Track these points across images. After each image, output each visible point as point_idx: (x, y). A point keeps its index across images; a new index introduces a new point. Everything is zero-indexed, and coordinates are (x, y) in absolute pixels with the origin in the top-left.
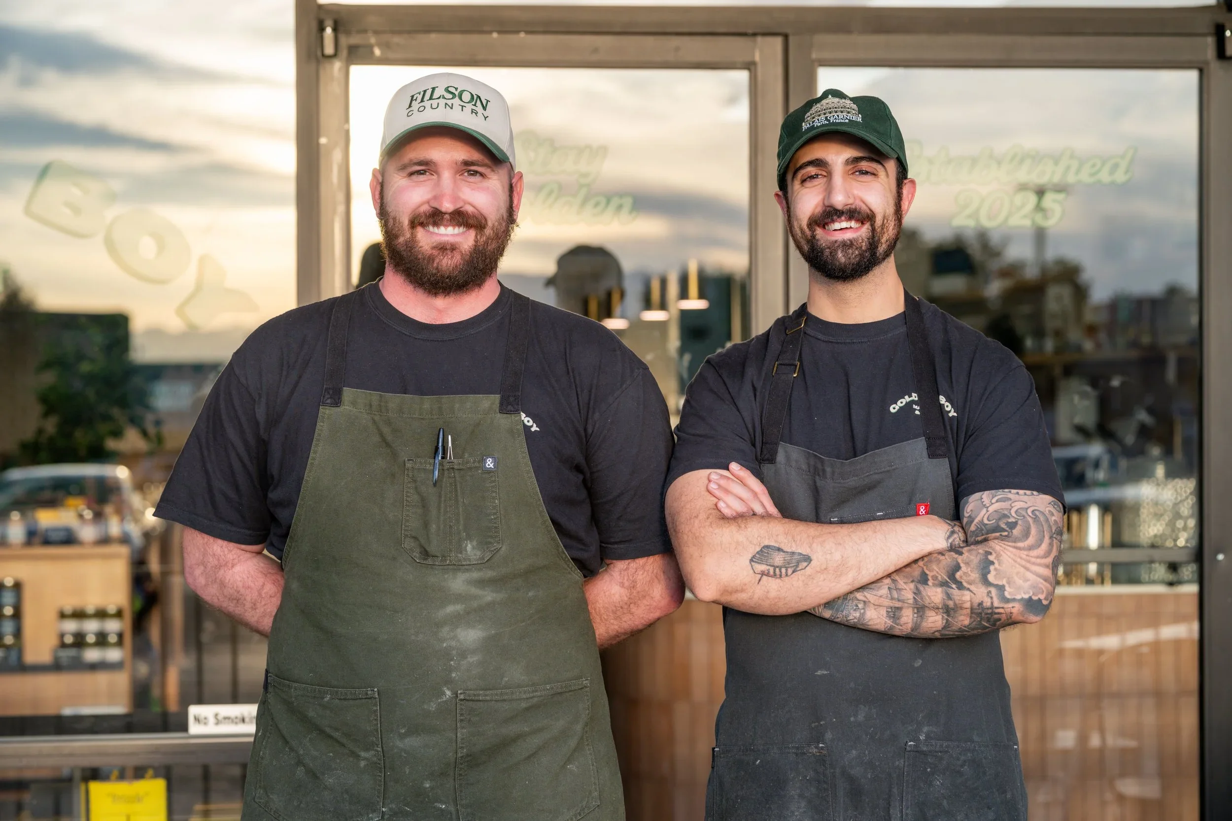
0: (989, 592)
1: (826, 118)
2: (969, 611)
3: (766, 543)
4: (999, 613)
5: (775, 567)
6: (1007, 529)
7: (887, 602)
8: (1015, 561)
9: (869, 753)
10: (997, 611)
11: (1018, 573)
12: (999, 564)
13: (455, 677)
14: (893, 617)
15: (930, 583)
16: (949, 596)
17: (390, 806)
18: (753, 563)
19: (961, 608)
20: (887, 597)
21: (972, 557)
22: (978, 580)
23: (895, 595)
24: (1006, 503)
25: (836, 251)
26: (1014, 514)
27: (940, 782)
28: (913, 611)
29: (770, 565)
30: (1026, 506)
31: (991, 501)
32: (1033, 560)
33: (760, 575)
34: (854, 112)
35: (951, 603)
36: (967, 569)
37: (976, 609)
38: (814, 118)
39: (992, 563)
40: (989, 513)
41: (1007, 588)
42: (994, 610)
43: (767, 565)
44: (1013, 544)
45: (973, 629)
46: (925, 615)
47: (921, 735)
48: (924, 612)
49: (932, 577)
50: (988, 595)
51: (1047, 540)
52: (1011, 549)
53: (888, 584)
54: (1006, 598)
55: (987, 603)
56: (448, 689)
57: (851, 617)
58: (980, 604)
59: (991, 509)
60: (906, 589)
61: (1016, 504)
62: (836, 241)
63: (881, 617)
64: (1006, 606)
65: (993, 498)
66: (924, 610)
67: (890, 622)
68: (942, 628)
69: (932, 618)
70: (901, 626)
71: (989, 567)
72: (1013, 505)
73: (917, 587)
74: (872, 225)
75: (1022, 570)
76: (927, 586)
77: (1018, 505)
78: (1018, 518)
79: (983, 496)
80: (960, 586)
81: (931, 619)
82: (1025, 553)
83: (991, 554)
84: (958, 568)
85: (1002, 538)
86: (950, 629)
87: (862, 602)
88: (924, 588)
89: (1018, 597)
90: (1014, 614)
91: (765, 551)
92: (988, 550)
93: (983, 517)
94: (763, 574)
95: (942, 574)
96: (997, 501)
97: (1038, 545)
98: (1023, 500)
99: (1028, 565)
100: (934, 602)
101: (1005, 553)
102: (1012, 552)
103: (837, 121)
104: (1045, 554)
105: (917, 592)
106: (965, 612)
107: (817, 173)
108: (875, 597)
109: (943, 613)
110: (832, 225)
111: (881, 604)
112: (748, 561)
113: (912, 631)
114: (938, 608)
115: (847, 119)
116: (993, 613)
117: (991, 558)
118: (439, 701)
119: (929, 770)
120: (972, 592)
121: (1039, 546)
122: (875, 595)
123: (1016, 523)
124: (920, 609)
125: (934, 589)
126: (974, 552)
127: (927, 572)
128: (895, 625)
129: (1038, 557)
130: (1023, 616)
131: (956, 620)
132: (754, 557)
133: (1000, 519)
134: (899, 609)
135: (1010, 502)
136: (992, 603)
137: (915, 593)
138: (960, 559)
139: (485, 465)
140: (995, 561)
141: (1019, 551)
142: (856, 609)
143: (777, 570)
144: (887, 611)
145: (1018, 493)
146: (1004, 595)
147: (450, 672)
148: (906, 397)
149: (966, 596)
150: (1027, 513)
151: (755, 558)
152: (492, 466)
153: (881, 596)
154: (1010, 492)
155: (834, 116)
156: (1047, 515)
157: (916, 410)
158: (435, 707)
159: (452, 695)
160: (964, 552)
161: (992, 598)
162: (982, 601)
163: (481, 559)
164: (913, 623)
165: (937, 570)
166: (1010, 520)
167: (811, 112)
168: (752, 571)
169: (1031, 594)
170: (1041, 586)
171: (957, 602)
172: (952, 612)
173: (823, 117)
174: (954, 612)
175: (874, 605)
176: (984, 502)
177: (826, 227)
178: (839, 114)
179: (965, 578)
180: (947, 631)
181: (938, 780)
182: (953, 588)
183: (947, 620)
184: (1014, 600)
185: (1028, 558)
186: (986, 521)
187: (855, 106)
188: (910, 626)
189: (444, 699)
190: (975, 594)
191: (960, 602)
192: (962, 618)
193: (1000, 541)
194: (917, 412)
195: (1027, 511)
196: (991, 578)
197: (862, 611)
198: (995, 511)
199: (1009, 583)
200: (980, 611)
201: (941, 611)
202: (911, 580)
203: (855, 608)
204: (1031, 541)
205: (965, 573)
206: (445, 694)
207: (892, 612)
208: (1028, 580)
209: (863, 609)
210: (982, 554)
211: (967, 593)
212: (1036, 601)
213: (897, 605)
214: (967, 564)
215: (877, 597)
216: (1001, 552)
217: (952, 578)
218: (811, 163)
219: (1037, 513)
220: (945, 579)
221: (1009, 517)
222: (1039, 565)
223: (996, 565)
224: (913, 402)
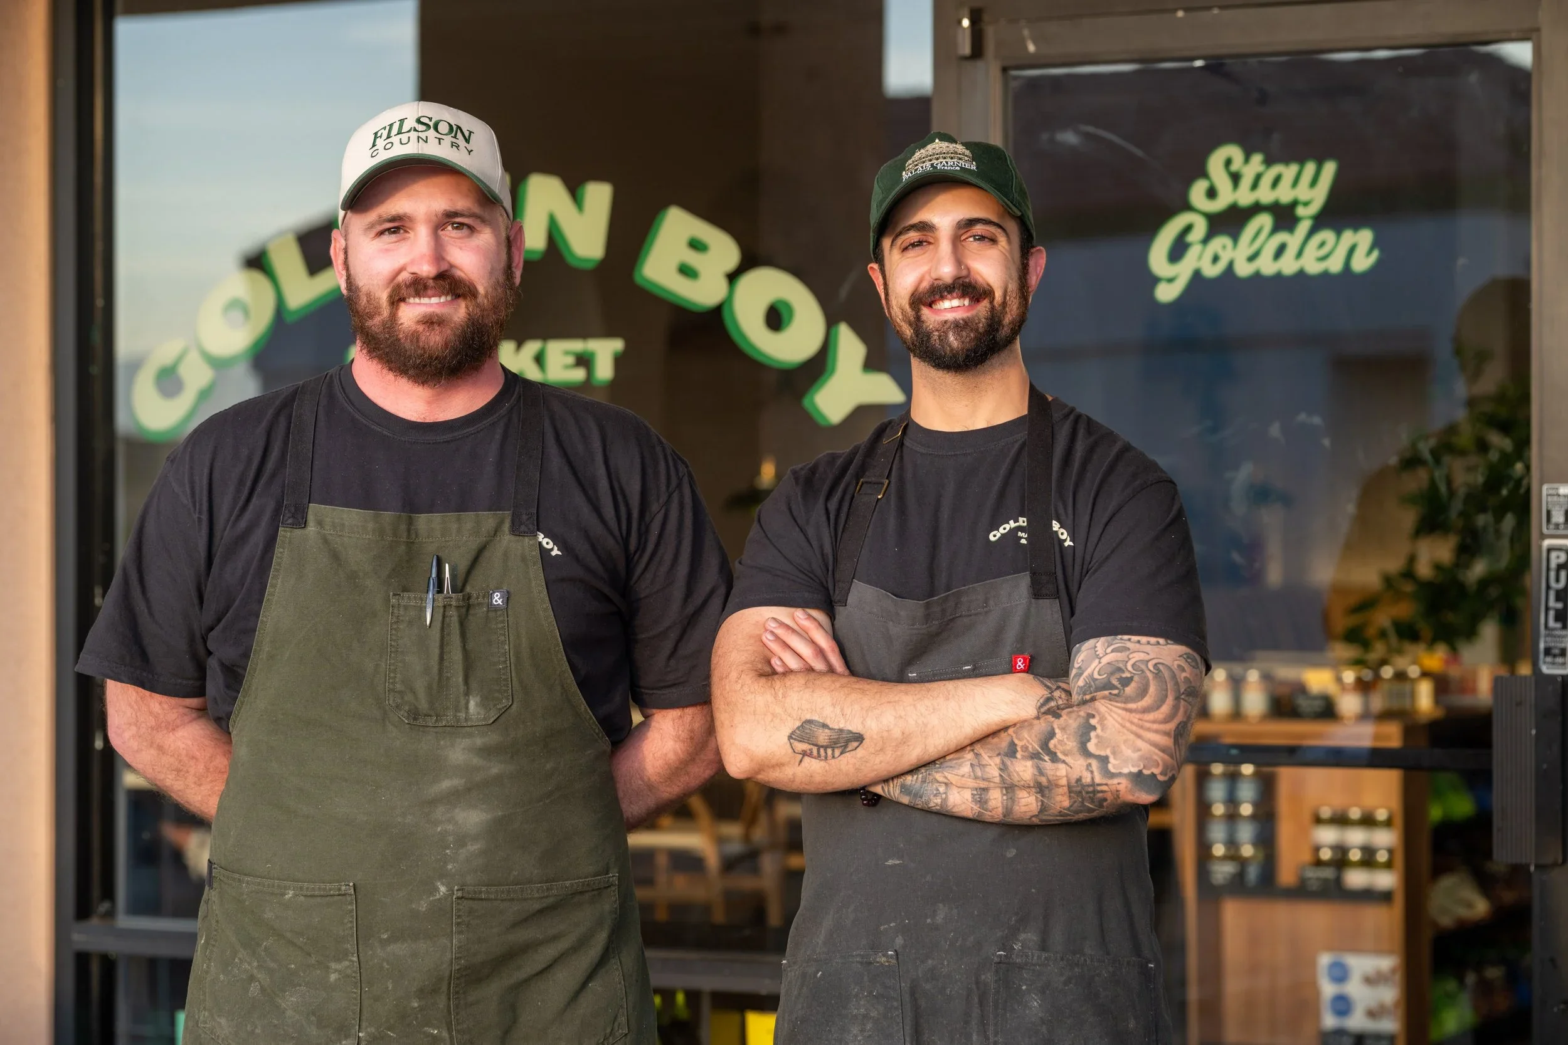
0: (1089, 765)
1: (932, 165)
2: (1066, 789)
3: (808, 717)
4: (1102, 792)
5: (819, 747)
6: (1119, 686)
7: (971, 783)
8: (1124, 727)
9: (948, 965)
10: (1099, 788)
11: (1125, 741)
12: (1102, 730)
13: (451, 869)
14: (979, 801)
15: (1019, 755)
16: (1041, 772)
17: (369, 1030)
18: (791, 740)
19: (1057, 786)
20: (970, 776)
21: (1071, 721)
22: (1075, 749)
23: (979, 774)
24: (1123, 654)
25: (946, 333)
26: (1130, 668)
27: (1038, 1002)
28: (1002, 791)
29: (813, 745)
30: (1147, 657)
31: (1105, 651)
32: (1148, 725)
33: (801, 756)
34: (967, 158)
35: (1043, 780)
36: (1063, 736)
37: (1074, 787)
38: (916, 165)
39: (1094, 728)
40: (1101, 665)
41: (1111, 760)
42: (1096, 787)
43: (810, 744)
44: (1123, 705)
45: (1077, 812)
46: (1016, 796)
47: (1015, 944)
48: (1013, 791)
49: (1022, 747)
50: (1087, 769)
51: (1170, 701)
52: (1120, 711)
53: (970, 760)
54: (1110, 772)
55: (1087, 779)
56: (443, 884)
57: (932, 804)
58: (1079, 780)
59: (1104, 661)
60: (990, 765)
61: (1134, 655)
62: (946, 322)
63: (966, 802)
64: (1110, 782)
65: (1108, 646)
66: (1014, 790)
67: (976, 808)
68: (1039, 812)
69: (1023, 800)
70: (991, 811)
71: (1089, 733)
72: (1131, 656)
73: (1003, 761)
74: (991, 302)
75: (1132, 737)
76: (1015, 759)
77: (1137, 657)
78: (1134, 672)
79: (1097, 645)
80: (1054, 758)
81: (1023, 802)
82: (1138, 716)
83: (1093, 716)
84: (1052, 734)
85: (1111, 698)
86: (1046, 813)
87: (943, 785)
88: (1012, 762)
89: (1125, 771)
90: (1120, 792)
91: (806, 726)
92: (1090, 712)
93: (1094, 669)
94: (804, 754)
95: (1034, 744)
96: (1112, 651)
97: (1156, 707)
98: (1144, 651)
99: (1141, 732)
100: (1024, 779)
101: (1111, 716)
102: (1119, 715)
103: (946, 168)
104: (1165, 719)
105: (1004, 768)
106: (1060, 790)
107: (921, 240)
108: (957, 777)
109: (1037, 793)
110: (941, 303)
111: (964, 786)
112: (787, 738)
113: (1004, 816)
114: (1029, 787)
115: (958, 166)
116: (1095, 792)
117: (1093, 722)
118: (431, 899)
119: (1024, 987)
120: (1068, 765)
121: (1158, 708)
122: (957, 775)
123: (1130, 680)
124: (1009, 788)
125: (1024, 763)
126: (1074, 715)
127: (1016, 742)
128: (983, 811)
129: (1154, 722)
130: (1133, 795)
131: (1053, 802)
132: (793, 733)
133: (1112, 673)
134: (985, 790)
135: (1128, 653)
136: (1093, 779)
137: (1001, 769)
138: (1056, 724)
139: (492, 601)
140: (1097, 726)
141: (1128, 713)
142: (936, 794)
143: (822, 751)
144: (972, 794)
145: (1139, 642)
146: (1108, 769)
147: (446, 863)
148: (1011, 522)
149: (1062, 770)
150: (1147, 667)
151: (794, 735)
152: (500, 602)
153: (963, 776)
154: (1129, 640)
155: (941, 163)
156: (1175, 671)
157: (1022, 538)
158: (426, 906)
159: (447, 891)
160: (1062, 714)
161: (1092, 772)
162: (1081, 777)
163: (485, 719)
164: (1003, 807)
165: (1029, 739)
166: (1124, 675)
167: (913, 159)
168: (790, 750)
169: (1142, 766)
170: (1156, 757)
171: (1051, 778)
172: (1047, 792)
173: (928, 164)
174: (1049, 791)
175: (957, 786)
176: (1097, 651)
177: (933, 306)
178: (948, 160)
179: (1061, 748)
180: (1045, 815)
181: (1036, 1000)
182: (1045, 761)
183: (1042, 801)
184: (1120, 774)
185: (1140, 722)
186: (1096, 676)
187: (967, 152)
188: (1000, 810)
189: (438, 897)
190: (1071, 768)
191: (1055, 778)
192: (1059, 798)
193: (1107, 701)
194: (1023, 541)
195: (1147, 664)
196: (1091, 747)
197: (944, 796)
198: (1108, 663)
199: (1114, 753)
200: (1079, 789)
201: (1034, 790)
202: (997, 752)
203: (935, 792)
204: (1147, 701)
205: (1059, 741)
206: (438, 891)
207: (978, 794)
208: (1139, 750)
209: (945, 793)
210: (1083, 717)
211: (1062, 766)
212: (1148, 776)
213: (982, 786)
214: (1063, 729)
215: (960, 777)
216: (1107, 715)
217: (1045, 749)
218: (913, 227)
219: (1161, 667)
220: (1038, 750)
221: (1123, 672)
222: (1157, 731)
223: (1099, 730)
224: (1020, 529)
